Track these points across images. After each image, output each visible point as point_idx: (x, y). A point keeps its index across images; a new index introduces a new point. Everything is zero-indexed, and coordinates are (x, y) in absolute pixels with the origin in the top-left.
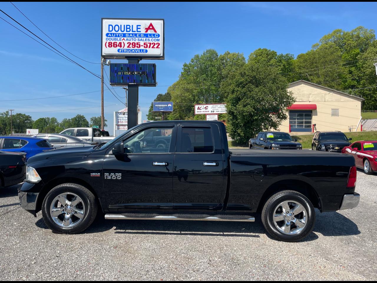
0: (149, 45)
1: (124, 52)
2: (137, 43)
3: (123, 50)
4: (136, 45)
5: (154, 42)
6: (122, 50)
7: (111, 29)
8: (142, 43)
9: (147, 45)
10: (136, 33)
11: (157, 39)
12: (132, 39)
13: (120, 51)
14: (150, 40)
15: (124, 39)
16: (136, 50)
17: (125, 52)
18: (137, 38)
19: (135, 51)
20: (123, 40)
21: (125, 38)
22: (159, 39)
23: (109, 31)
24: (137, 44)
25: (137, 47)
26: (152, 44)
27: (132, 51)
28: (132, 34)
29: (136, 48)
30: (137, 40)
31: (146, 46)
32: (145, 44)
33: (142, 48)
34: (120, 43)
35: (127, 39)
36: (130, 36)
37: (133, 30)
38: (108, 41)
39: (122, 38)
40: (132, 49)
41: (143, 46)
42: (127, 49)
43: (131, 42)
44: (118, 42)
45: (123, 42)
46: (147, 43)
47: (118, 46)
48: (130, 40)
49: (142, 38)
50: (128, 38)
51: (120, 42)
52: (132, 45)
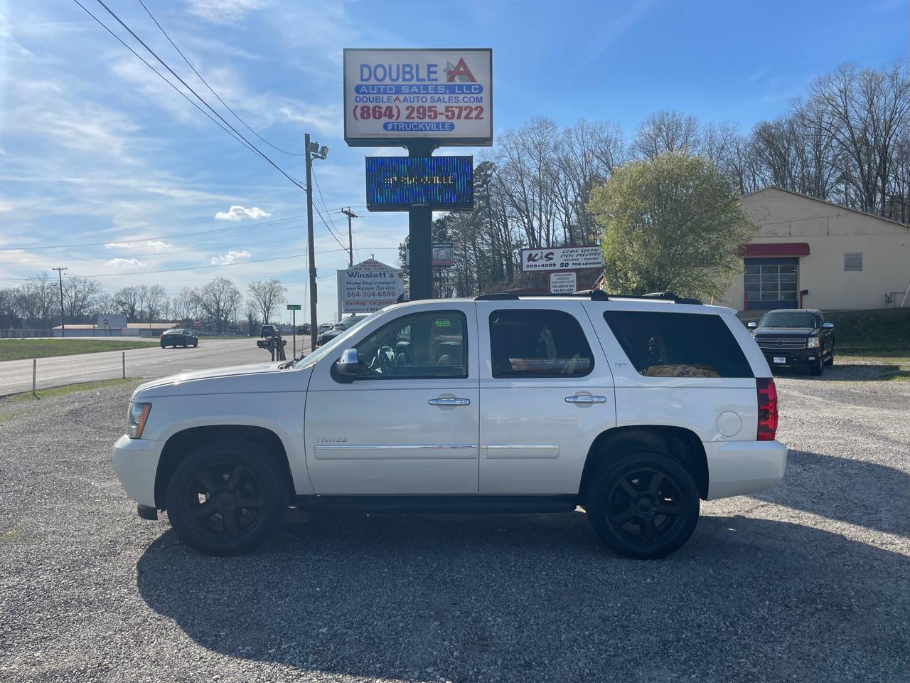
0: (456, 111)
1: (398, 130)
2: (430, 108)
3: (395, 125)
4: (427, 113)
5: (469, 104)
6: (393, 126)
7: (366, 75)
8: (440, 108)
9: (453, 113)
10: (427, 83)
11: (477, 98)
12: (416, 99)
13: (390, 127)
14: (461, 99)
15: (397, 99)
16: (428, 123)
17: (402, 130)
18: (428, 96)
19: (424, 126)
20: (395, 100)
21: (401, 97)
22: (481, 98)
23: (362, 79)
24: (430, 110)
25: (430, 116)
26: (466, 109)
27: (418, 126)
28: (417, 86)
29: (427, 120)
30: (429, 100)
31: (450, 113)
32: (447, 108)
33: (441, 119)
34: (389, 109)
35: (405, 97)
36: (412, 90)
37: (420, 77)
38: (361, 104)
39: (394, 96)
40: (418, 123)
41: (443, 114)
42: (405, 123)
43: (416, 105)
44: (384, 106)
45: (397, 106)
46: (453, 107)
47: (385, 115)
48: (412, 100)
49: (441, 96)
50: (408, 96)
51: (389, 104)
52: (418, 112)
